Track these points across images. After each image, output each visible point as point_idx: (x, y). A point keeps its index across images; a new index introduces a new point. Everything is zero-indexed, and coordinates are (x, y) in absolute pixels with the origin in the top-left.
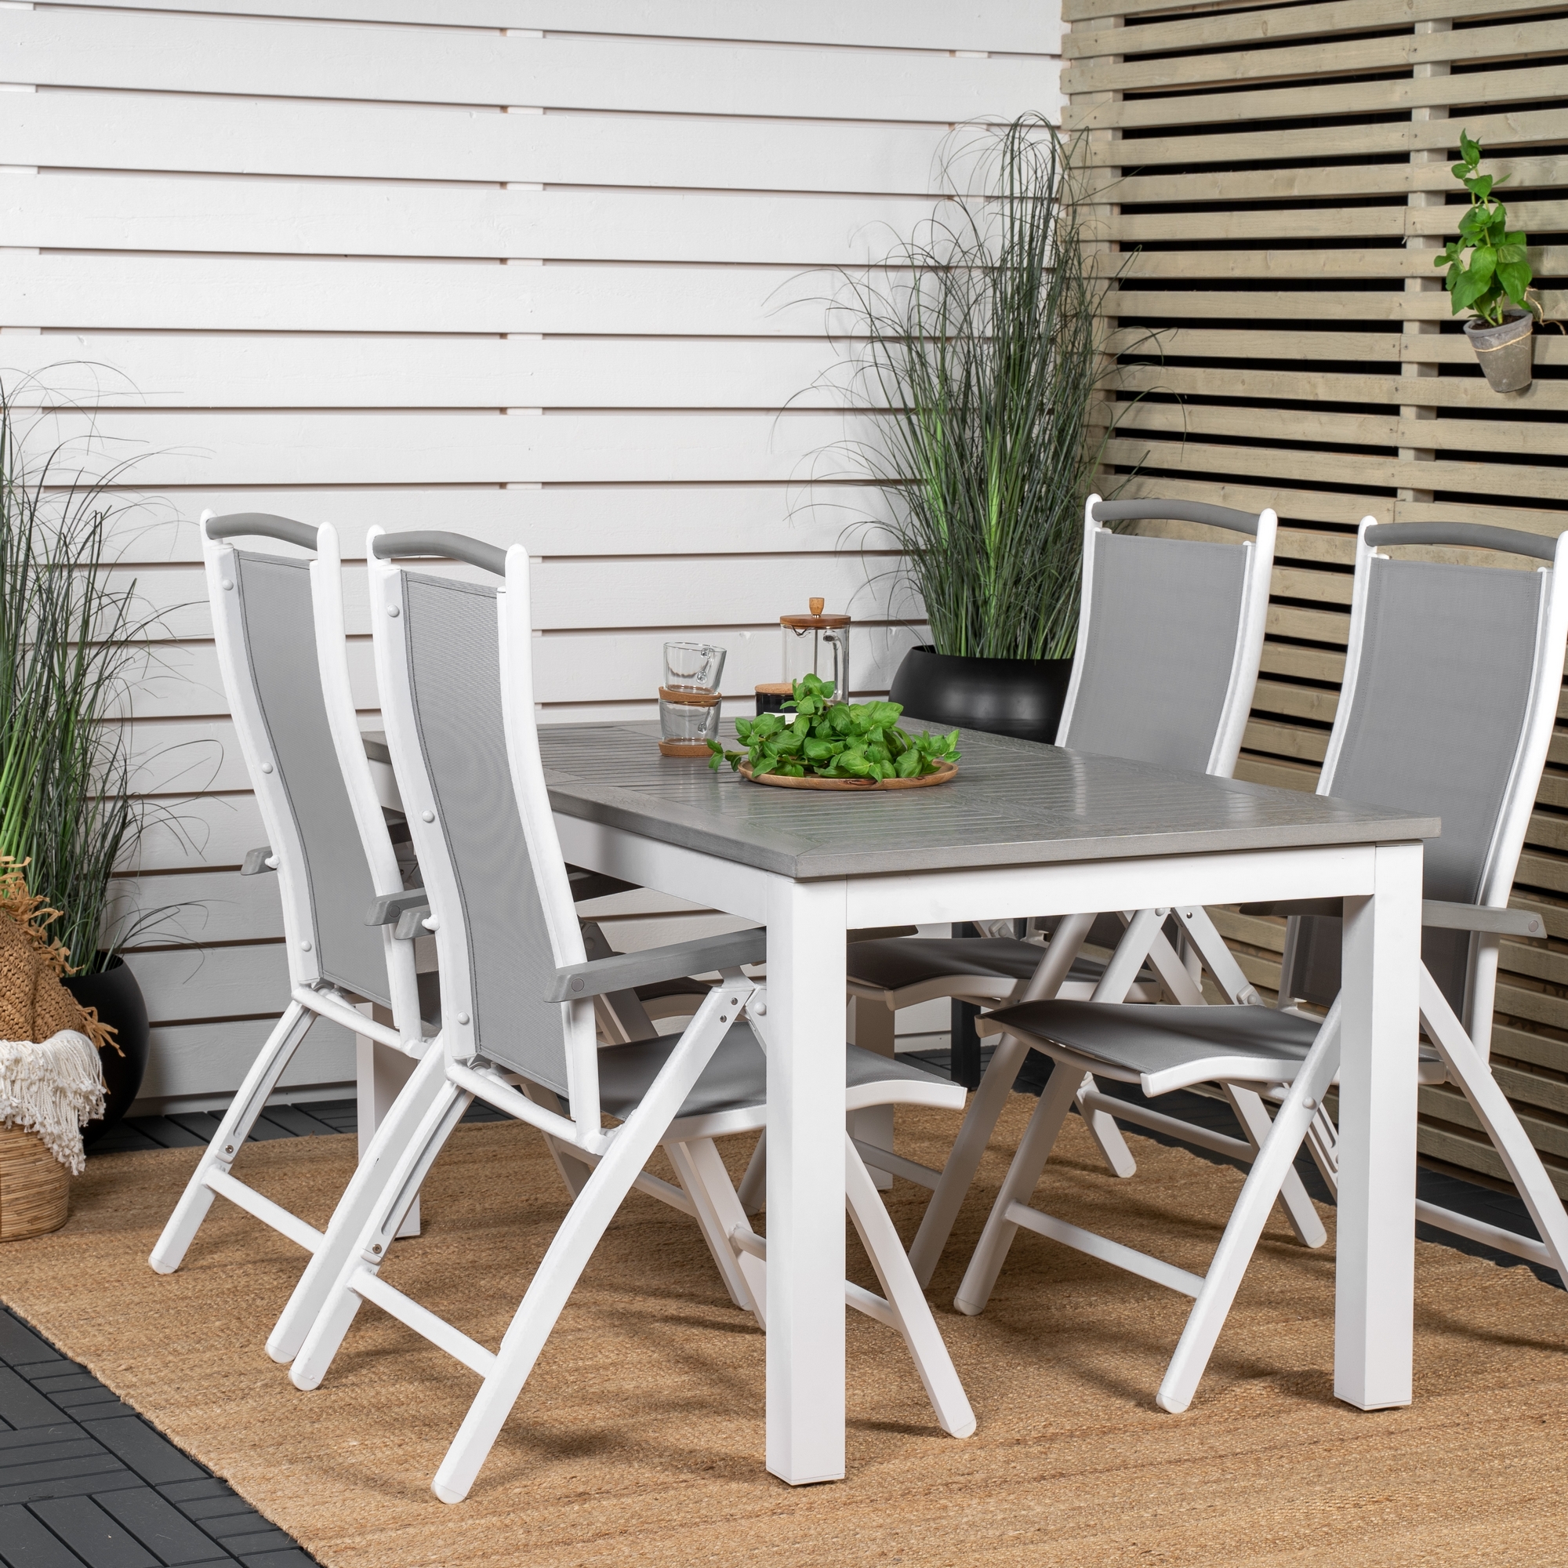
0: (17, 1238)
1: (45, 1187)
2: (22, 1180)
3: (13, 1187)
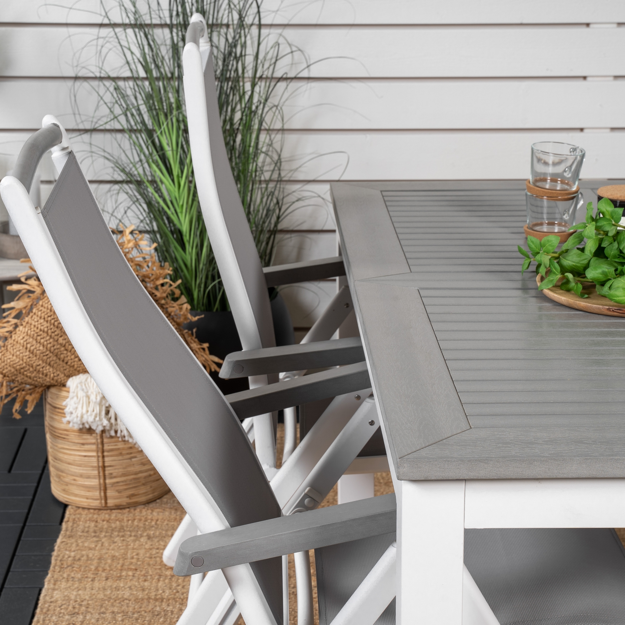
0: (119, 507)
1: (140, 475)
2: (121, 470)
3: (114, 474)
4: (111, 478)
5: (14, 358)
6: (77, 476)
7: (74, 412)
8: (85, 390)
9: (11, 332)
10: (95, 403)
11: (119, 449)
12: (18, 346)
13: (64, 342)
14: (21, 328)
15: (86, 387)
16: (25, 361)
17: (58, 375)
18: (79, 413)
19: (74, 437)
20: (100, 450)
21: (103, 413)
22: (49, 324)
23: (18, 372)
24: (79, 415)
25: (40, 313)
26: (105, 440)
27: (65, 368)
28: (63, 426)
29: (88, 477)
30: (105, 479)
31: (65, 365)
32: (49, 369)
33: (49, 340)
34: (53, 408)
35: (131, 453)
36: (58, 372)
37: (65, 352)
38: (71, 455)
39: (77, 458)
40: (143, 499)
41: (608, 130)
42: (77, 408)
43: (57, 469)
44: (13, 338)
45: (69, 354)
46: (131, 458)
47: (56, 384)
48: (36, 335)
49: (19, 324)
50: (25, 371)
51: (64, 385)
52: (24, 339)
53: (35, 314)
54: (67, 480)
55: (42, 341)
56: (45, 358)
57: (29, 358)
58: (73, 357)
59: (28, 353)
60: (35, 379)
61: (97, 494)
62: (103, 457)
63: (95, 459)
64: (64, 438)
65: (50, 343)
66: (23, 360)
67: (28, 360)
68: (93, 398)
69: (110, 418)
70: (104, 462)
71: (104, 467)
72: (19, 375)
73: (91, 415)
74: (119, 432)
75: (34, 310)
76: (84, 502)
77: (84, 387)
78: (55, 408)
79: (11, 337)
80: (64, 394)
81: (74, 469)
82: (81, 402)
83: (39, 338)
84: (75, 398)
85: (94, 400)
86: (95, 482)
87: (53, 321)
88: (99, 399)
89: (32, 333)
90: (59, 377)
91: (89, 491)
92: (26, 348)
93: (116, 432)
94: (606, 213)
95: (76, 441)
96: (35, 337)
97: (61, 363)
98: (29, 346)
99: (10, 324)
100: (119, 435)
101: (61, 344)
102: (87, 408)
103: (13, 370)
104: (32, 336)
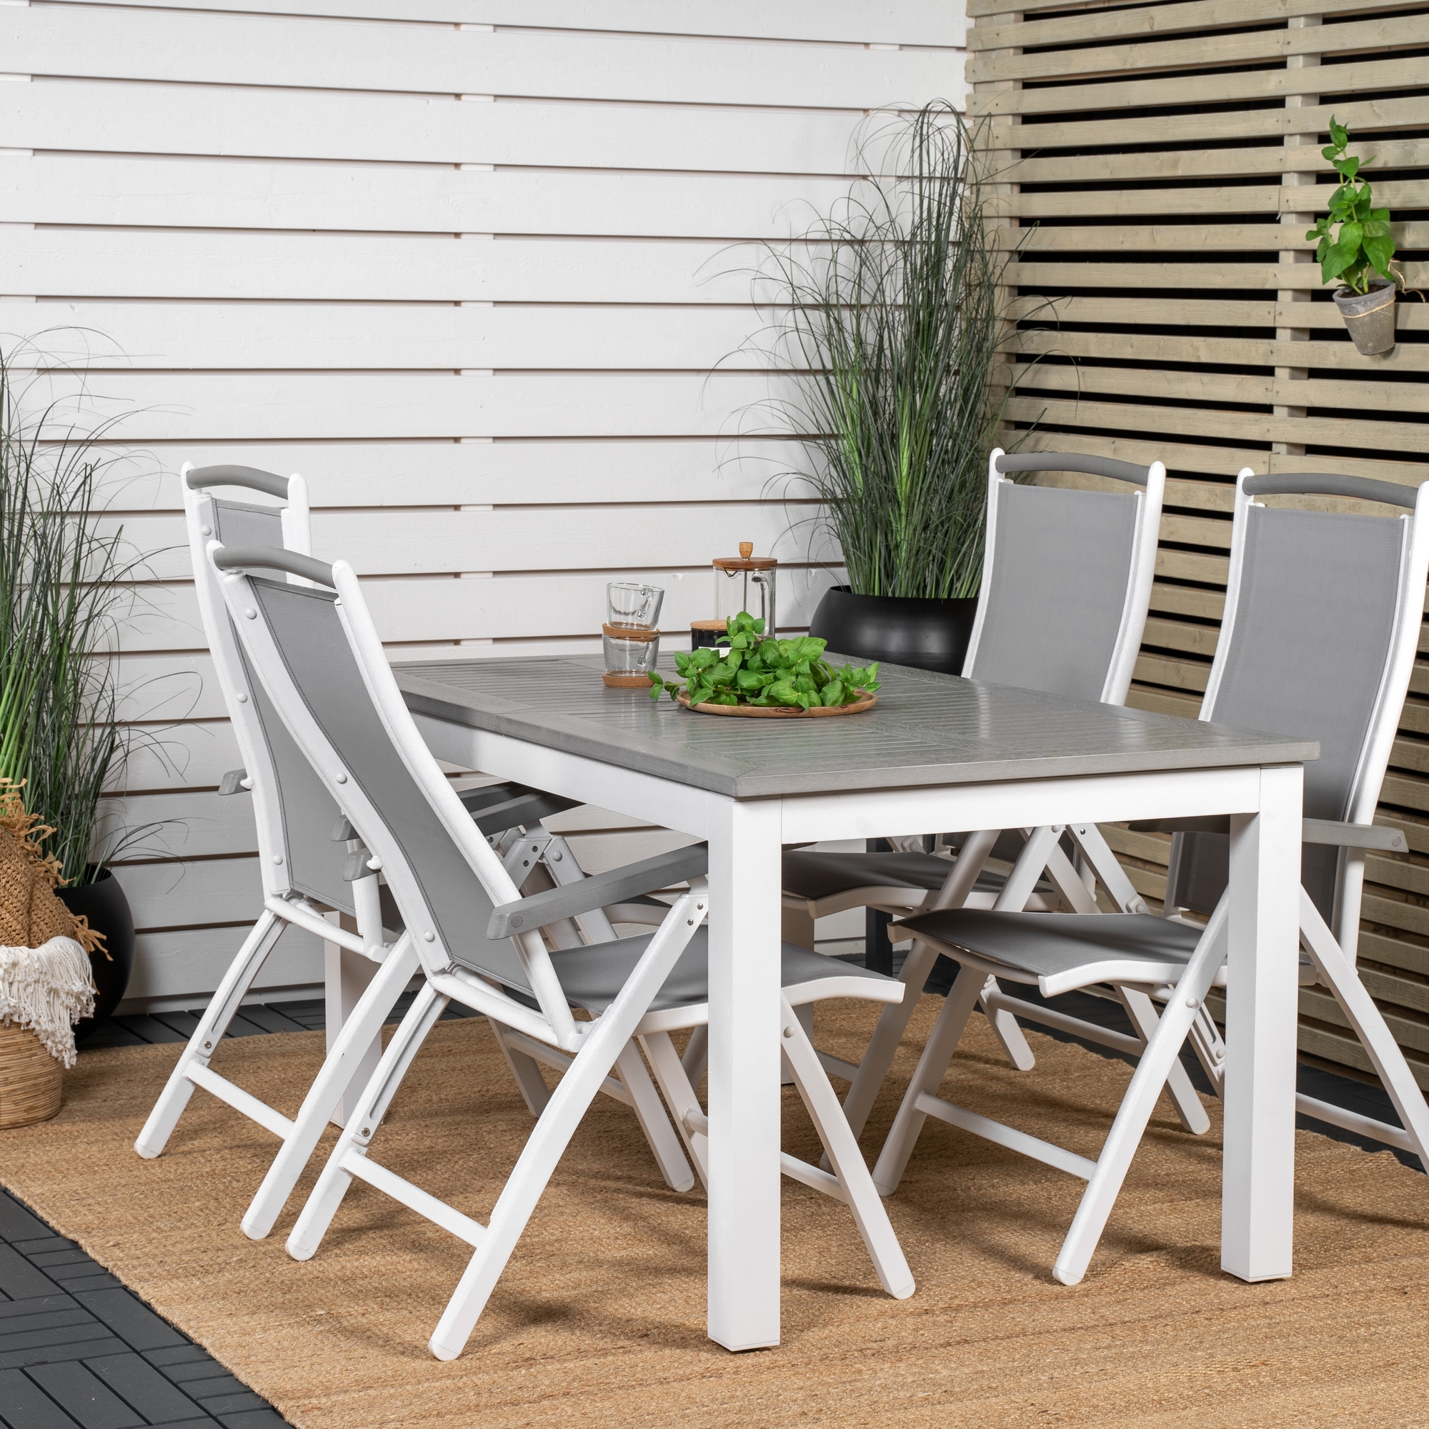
0: (14, 1126)
1: (40, 1080)
2: (19, 1073)
11: (17, 1043)
35: (31, 1049)
40: (41, 1113)
41: (491, 641)
46: (30, 1057)
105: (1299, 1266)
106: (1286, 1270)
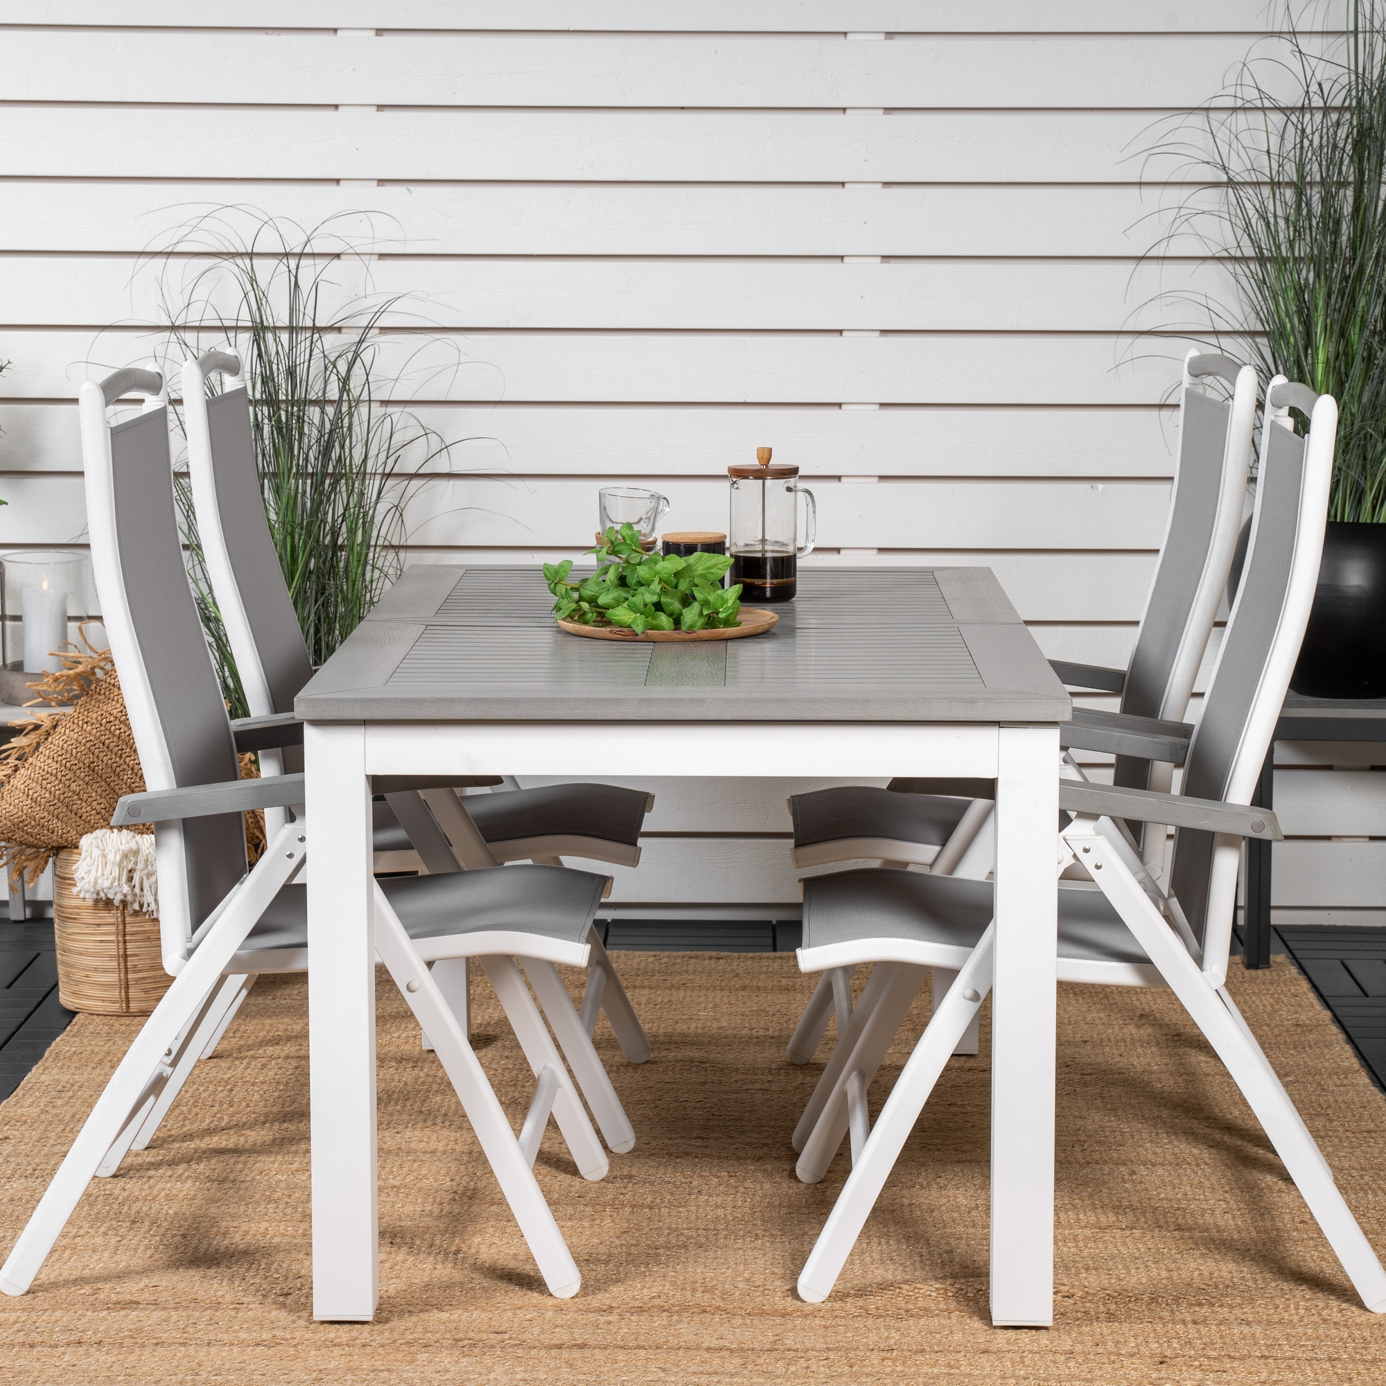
2: (149, 961)
3: (137, 967)
4: (135, 972)
5: (12, 807)
6: (91, 971)
7: (86, 877)
8: (101, 848)
9: (8, 776)
10: (114, 863)
11: (145, 932)
12: (17, 792)
13: (78, 789)
14: (22, 771)
15: (103, 845)
16: (25, 812)
17: (69, 832)
18: (92, 876)
19: (88, 916)
20: (121, 933)
21: (124, 878)
22: (58, 765)
23: (16, 827)
24: (92, 880)
25: (48, 751)
26: (128, 919)
27: (77, 824)
28: (73, 902)
29: (105, 971)
30: (126, 973)
31: (78, 819)
32: (56, 823)
33: (58, 785)
34: (62, 881)
36: (69, 829)
37: (79, 802)
38: (83, 941)
39: (91, 945)
42: (90, 871)
43: (66, 964)
44: (11, 784)
45: (84, 804)
47: (66, 844)
48: (41, 778)
49: (19, 766)
50: (25, 826)
51: (77, 847)
52: (25, 784)
53: (42, 753)
54: (77, 977)
55: (49, 786)
56: (52, 808)
57: (31, 807)
58: (89, 808)
59: (29, 802)
60: (38, 836)
61: (115, 994)
62: (125, 942)
63: (114, 946)
64: (75, 919)
65: (59, 790)
66: (22, 811)
67: (30, 810)
68: (111, 857)
69: (134, 887)
70: (125, 949)
71: (126, 956)
72: (17, 831)
73: (107, 879)
74: (145, 905)
75: (41, 749)
76: (99, 1006)
77: (100, 843)
78: (65, 879)
79: (9, 782)
80: (75, 857)
81: (87, 961)
82: (96, 863)
83: (45, 782)
84: (89, 858)
85: (112, 859)
86: (113, 978)
87: (64, 762)
88: (118, 858)
89: (36, 776)
90: (69, 835)
91: (105, 991)
92: (28, 796)
93: (141, 906)
94: (627, 537)
95: (90, 921)
96: (40, 781)
97: (73, 816)
98: (31, 792)
99: (9, 766)
100: (145, 910)
101: (74, 792)
102: (103, 871)
103: (9, 824)
104: (36, 780)
105: (1059, 1314)
106: (1045, 1316)
